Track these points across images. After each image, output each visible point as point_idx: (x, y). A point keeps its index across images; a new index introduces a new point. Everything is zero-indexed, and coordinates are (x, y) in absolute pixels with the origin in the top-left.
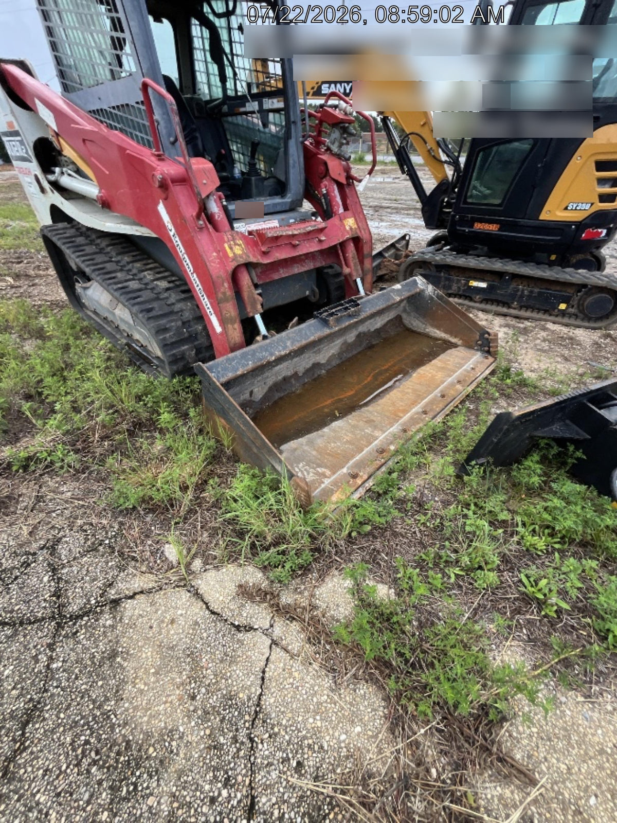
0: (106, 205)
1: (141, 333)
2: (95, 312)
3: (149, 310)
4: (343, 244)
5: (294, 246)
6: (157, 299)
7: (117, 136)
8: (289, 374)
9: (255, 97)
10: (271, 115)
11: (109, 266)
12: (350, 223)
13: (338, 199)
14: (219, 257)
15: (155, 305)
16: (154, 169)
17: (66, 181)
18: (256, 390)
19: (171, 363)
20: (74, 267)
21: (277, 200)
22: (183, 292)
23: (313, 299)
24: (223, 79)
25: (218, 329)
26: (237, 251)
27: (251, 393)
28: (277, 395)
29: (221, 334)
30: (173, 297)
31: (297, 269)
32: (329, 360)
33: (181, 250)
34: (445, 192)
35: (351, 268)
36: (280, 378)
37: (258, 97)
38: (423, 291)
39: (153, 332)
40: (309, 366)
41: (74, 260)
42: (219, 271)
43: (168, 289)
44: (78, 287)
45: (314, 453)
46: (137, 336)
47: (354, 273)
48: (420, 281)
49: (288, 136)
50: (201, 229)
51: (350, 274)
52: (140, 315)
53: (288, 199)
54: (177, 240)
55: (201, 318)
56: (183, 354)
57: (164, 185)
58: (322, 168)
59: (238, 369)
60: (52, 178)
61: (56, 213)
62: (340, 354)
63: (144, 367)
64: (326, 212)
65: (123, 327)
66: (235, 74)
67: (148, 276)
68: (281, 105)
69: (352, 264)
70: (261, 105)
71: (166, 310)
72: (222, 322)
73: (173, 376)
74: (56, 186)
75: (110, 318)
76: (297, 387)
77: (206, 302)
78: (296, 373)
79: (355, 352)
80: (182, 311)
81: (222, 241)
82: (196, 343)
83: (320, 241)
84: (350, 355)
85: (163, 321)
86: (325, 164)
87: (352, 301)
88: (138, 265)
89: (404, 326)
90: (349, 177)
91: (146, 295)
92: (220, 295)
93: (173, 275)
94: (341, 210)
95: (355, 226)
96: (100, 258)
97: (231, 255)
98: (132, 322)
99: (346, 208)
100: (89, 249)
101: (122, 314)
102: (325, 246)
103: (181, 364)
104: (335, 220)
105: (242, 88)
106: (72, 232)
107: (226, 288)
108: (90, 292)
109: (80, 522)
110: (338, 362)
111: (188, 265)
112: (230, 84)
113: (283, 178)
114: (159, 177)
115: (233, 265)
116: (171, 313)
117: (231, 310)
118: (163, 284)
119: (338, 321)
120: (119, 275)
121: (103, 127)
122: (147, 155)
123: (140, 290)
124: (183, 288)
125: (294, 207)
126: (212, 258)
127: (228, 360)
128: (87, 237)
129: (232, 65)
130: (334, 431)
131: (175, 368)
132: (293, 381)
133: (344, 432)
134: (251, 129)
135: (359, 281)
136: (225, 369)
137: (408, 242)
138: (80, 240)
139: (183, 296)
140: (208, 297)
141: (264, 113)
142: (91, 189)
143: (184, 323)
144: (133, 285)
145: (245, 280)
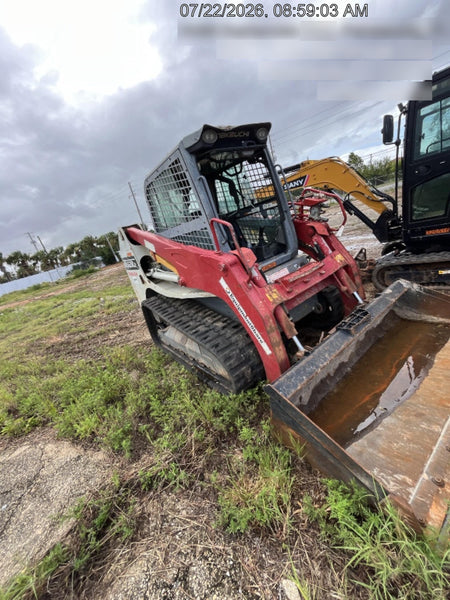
0: (184, 284)
1: (205, 358)
2: (170, 346)
3: (217, 346)
4: (337, 273)
5: (306, 282)
6: (219, 336)
7: (191, 248)
8: (324, 376)
9: (256, 205)
10: (268, 211)
11: (184, 319)
12: (339, 257)
13: (326, 245)
14: (264, 303)
15: (219, 340)
16: (218, 262)
17: (157, 275)
18: (303, 396)
19: (237, 381)
20: (159, 321)
21: (283, 256)
22: (235, 327)
23: (318, 312)
24: (237, 201)
25: (268, 352)
26: (275, 296)
27: (301, 398)
28: (320, 397)
29: (271, 355)
30: (229, 332)
31: (308, 296)
32: (350, 359)
33: (237, 303)
34: (388, 218)
35: (347, 286)
36: (318, 381)
37: (260, 204)
38: (409, 289)
39: (222, 360)
40: (336, 366)
41: (158, 316)
42: (264, 312)
43: (224, 328)
44: (160, 332)
45: (381, 455)
46: (202, 361)
47: (351, 289)
48: (404, 283)
49: (283, 219)
50: (250, 289)
51: (347, 291)
52: (212, 350)
53: (289, 253)
54: (234, 299)
55: (251, 343)
56: (243, 374)
57: (226, 270)
58: (311, 230)
59: (297, 386)
60: (148, 275)
61: (150, 293)
62: (357, 352)
63: (210, 383)
64: (319, 255)
65: (190, 354)
66: (243, 198)
67: (209, 320)
68: (276, 204)
69: (347, 283)
70: (261, 208)
71: (228, 343)
72: (271, 347)
73: (238, 392)
74: (151, 279)
75: (181, 349)
76: (332, 387)
77: (257, 334)
78: (329, 375)
79: (368, 348)
80: (237, 341)
81: (264, 293)
82: (250, 363)
83: (321, 274)
84: (365, 351)
85: (227, 352)
86: (313, 228)
87: (360, 310)
88: (200, 314)
89: (399, 317)
90: (329, 230)
91: (212, 334)
92: (268, 329)
93: (224, 316)
94: (330, 251)
95: (343, 259)
96: (177, 315)
97: (271, 300)
98: (198, 351)
99: (333, 250)
100: (170, 310)
101: (191, 347)
102: (325, 277)
103: (243, 381)
104: (328, 259)
105: (248, 203)
106: (158, 302)
107: (271, 323)
108: (166, 334)
109: (200, 547)
110: (358, 358)
111: (242, 312)
112: (241, 203)
113: (283, 242)
114: (223, 265)
115: (274, 306)
116: (231, 344)
117: (276, 337)
118: (220, 325)
119: (357, 329)
120: (191, 323)
121: (182, 245)
122: (211, 254)
123: (207, 332)
124: (233, 325)
125: (294, 256)
126: (259, 305)
127: (288, 378)
128: (167, 302)
129: (241, 194)
130: (388, 428)
131: (239, 385)
132: (328, 382)
133: (399, 429)
134: (257, 220)
135: (355, 293)
136: (288, 387)
137: (365, 254)
138: (165, 305)
139: (235, 330)
140: (259, 331)
141: (263, 212)
142: (174, 277)
143: (240, 350)
144: (202, 329)
145: (282, 314)
